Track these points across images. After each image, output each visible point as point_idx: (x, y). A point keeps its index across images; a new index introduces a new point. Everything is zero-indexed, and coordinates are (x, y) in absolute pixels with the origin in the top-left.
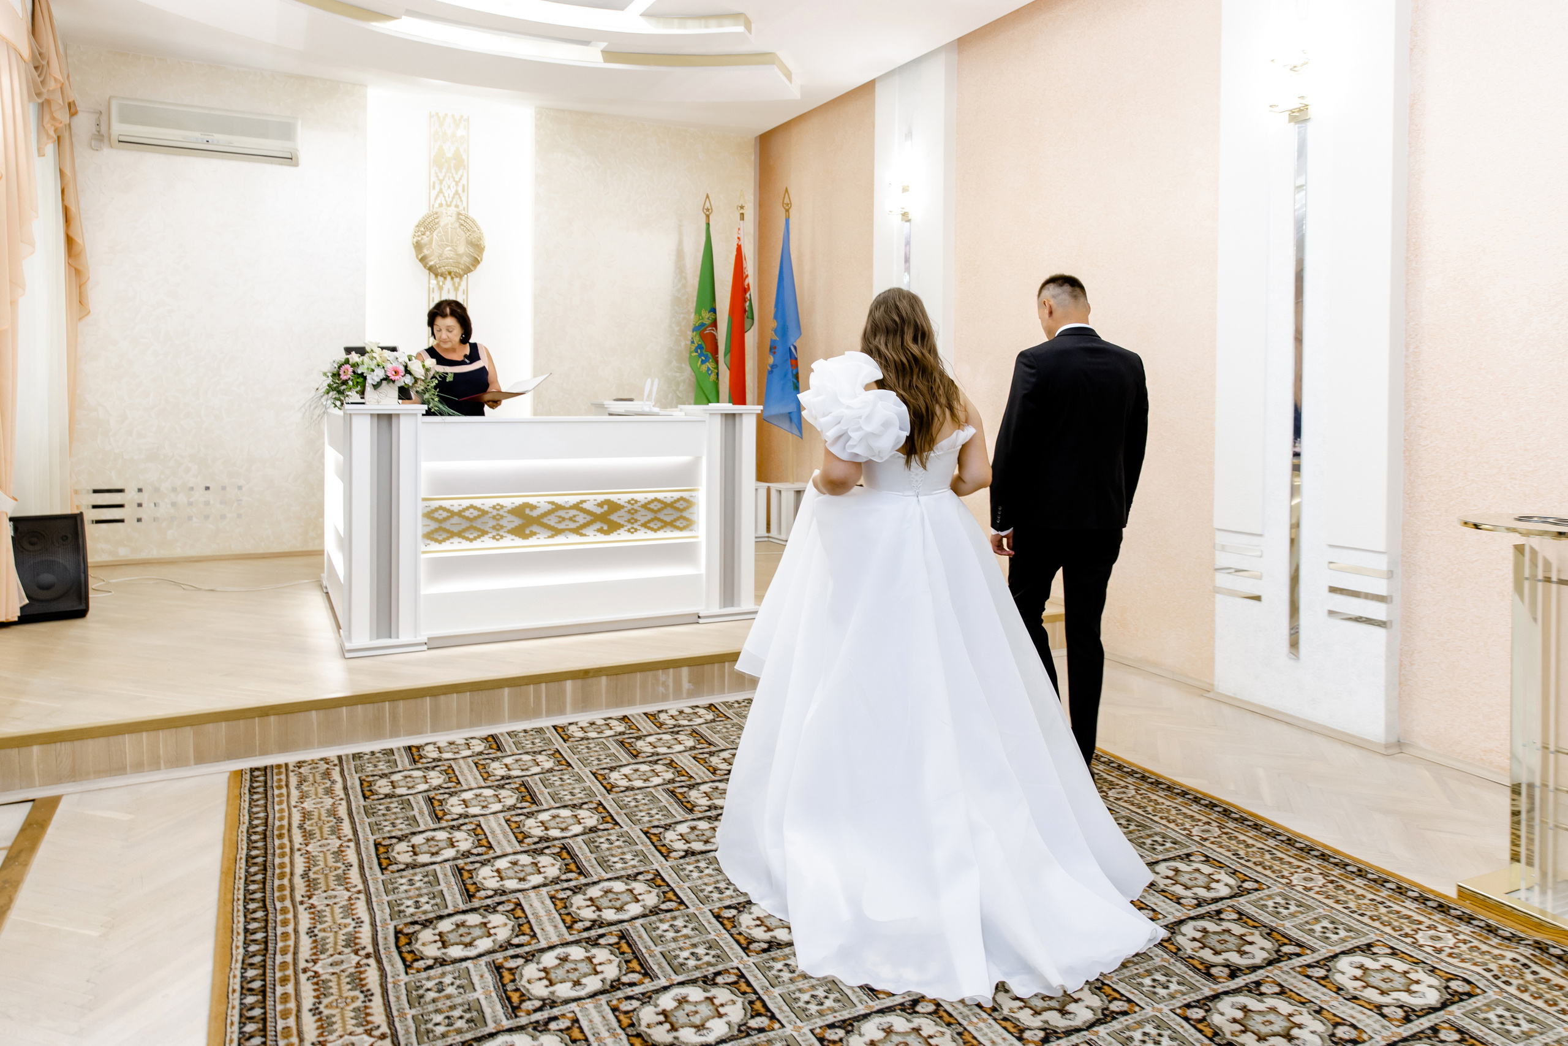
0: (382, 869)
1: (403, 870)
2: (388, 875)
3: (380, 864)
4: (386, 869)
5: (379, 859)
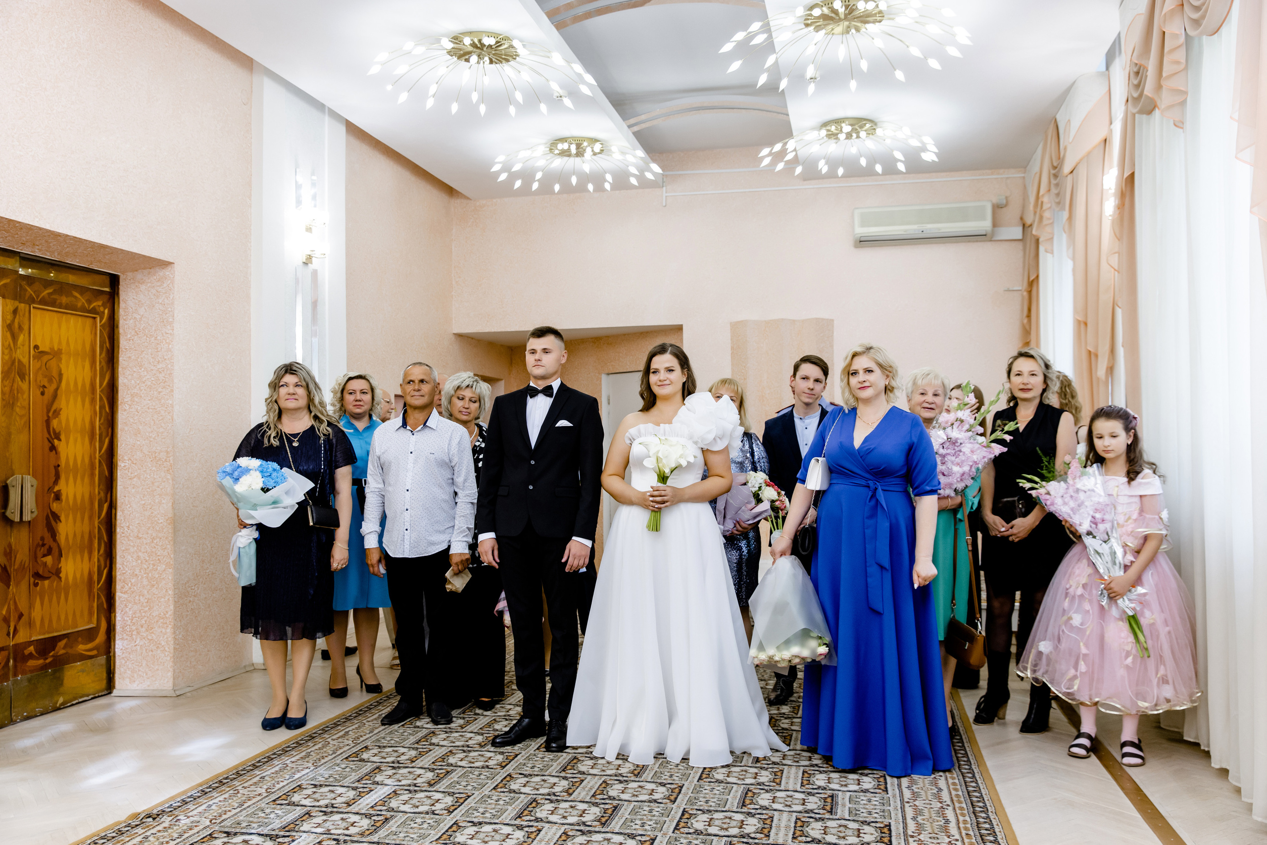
0: (889, 825)
1: (873, 822)
2: (886, 822)
3: (890, 830)
4: (886, 826)
5: (890, 834)
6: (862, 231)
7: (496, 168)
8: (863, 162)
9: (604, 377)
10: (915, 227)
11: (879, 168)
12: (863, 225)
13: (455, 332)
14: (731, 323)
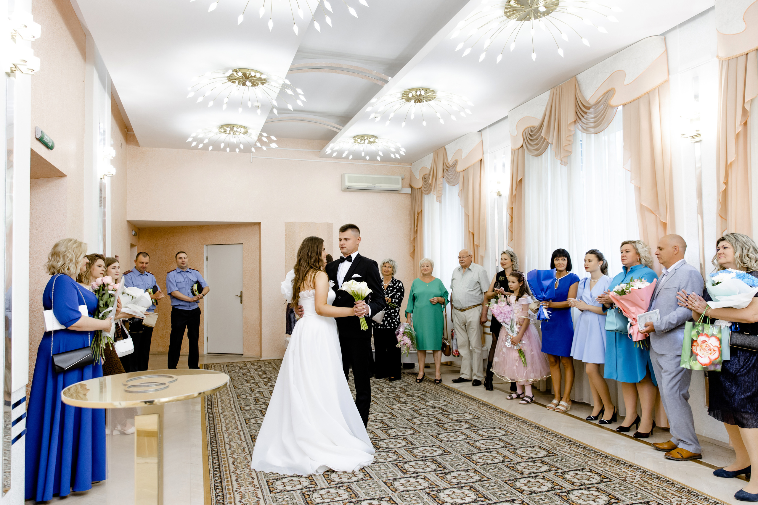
6: (348, 184)
7: (190, 140)
8: (363, 154)
9: (205, 246)
10: (371, 185)
11: (368, 158)
12: (349, 182)
13: (128, 219)
14: (285, 223)
